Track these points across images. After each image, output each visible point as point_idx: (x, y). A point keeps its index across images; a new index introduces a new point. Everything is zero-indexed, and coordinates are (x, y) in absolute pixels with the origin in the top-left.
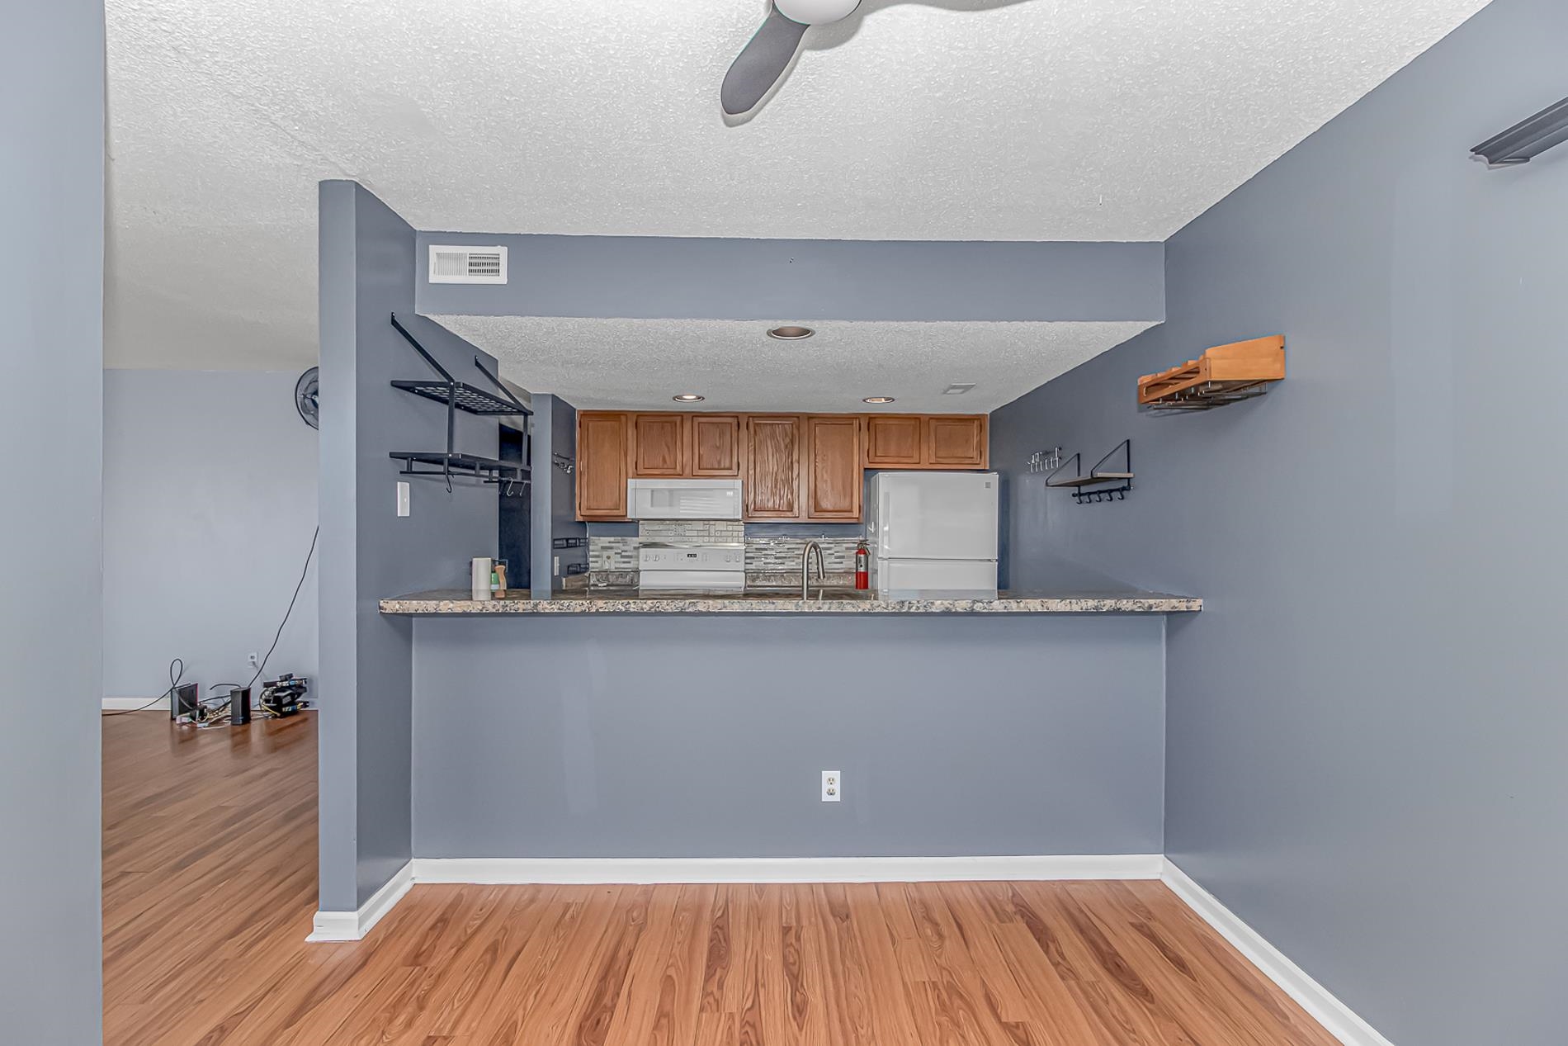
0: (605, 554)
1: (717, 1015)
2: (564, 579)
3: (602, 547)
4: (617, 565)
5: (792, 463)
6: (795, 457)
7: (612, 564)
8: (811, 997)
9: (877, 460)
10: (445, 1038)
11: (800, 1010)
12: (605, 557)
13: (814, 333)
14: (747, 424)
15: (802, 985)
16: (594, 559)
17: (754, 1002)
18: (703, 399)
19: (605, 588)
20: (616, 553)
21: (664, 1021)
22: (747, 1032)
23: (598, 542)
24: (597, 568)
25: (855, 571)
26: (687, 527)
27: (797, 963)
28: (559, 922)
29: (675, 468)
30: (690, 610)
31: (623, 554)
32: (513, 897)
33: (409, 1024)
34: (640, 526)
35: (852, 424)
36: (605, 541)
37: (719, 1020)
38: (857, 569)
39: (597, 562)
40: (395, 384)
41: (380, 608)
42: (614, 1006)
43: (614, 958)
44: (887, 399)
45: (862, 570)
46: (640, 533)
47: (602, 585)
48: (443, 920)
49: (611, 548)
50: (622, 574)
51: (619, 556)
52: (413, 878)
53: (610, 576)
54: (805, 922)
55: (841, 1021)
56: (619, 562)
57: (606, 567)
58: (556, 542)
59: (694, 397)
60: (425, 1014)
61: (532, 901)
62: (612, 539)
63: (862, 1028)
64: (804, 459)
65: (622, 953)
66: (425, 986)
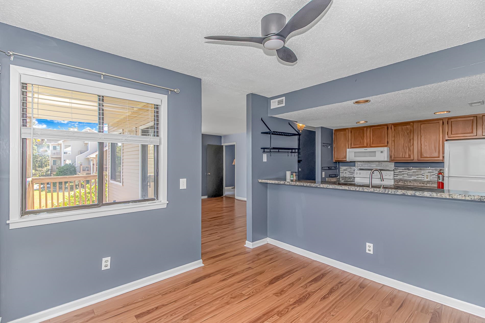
0: (345, 172)
1: (304, 289)
2: (327, 179)
3: (344, 170)
4: (349, 175)
5: (410, 140)
6: (411, 137)
7: (347, 175)
8: (330, 297)
9: (452, 136)
10: (252, 268)
11: (324, 298)
12: (344, 173)
13: (370, 101)
14: (391, 127)
15: (331, 294)
16: (341, 173)
17: (314, 291)
18: (367, 122)
19: (343, 182)
20: (348, 172)
21: (292, 285)
22: (307, 295)
23: (342, 168)
24: (342, 176)
25: (437, 181)
26: (372, 164)
27: (334, 290)
28: (288, 259)
29: (364, 145)
30: (319, 187)
31: (350, 172)
32: (283, 252)
33: (249, 264)
34: (356, 163)
35: (439, 122)
36: (344, 168)
37: (303, 290)
38: (438, 180)
39: (342, 174)
40: (262, 133)
41: (258, 181)
42: (284, 278)
43: (291, 270)
44: (447, 112)
45: (441, 181)
46: (356, 166)
47: (342, 181)
48: (267, 251)
49: (347, 170)
50: (350, 178)
51: (349, 172)
52: (268, 242)
53: (346, 179)
54: (348, 284)
55: (333, 305)
56: (349, 174)
57: (345, 176)
58: (323, 168)
59: (364, 122)
60: (252, 264)
61: (286, 254)
62: (347, 167)
63: (337, 309)
64: (415, 138)
65: (295, 270)
66: (256, 259)
